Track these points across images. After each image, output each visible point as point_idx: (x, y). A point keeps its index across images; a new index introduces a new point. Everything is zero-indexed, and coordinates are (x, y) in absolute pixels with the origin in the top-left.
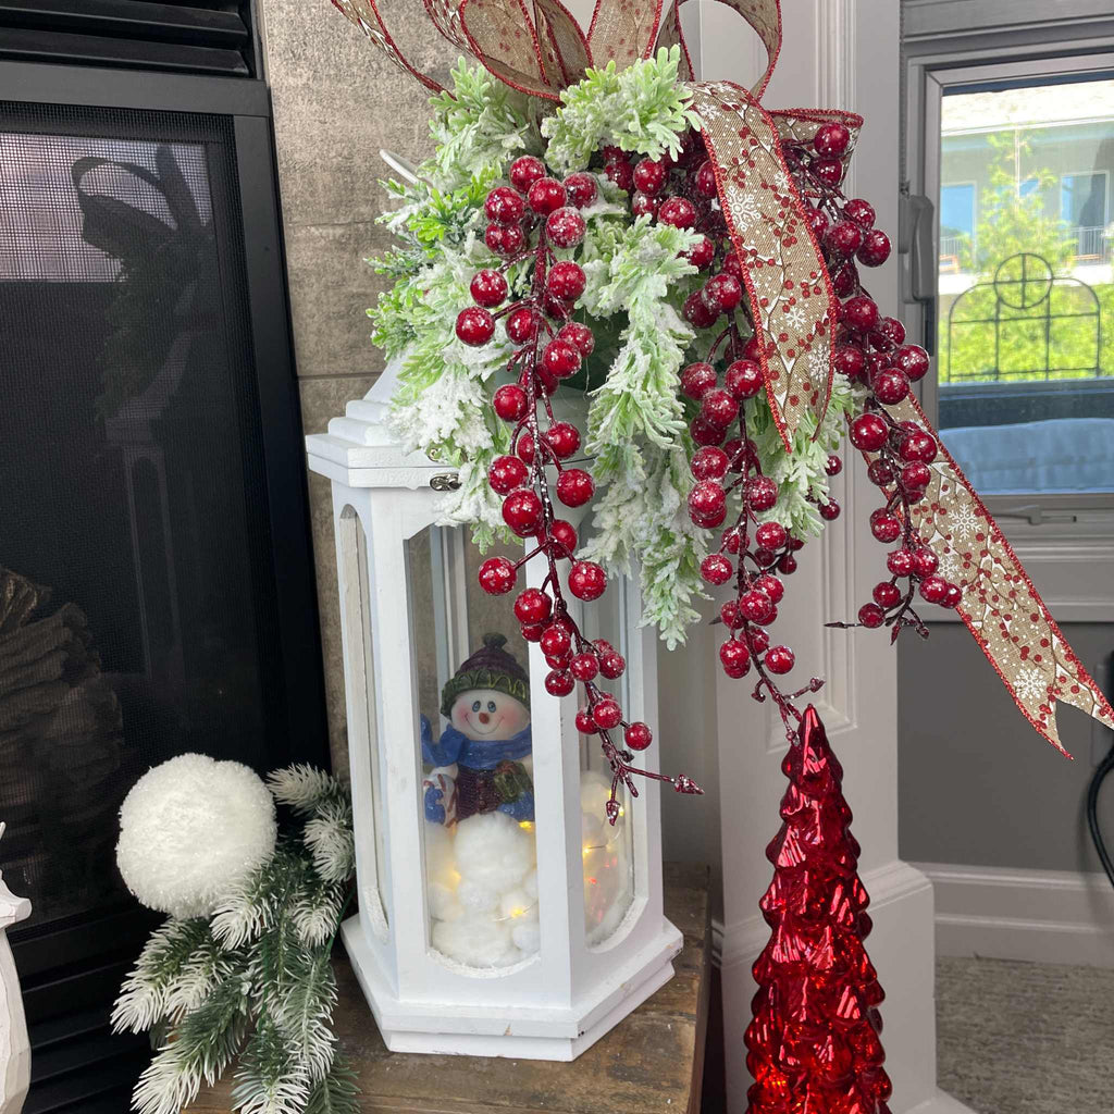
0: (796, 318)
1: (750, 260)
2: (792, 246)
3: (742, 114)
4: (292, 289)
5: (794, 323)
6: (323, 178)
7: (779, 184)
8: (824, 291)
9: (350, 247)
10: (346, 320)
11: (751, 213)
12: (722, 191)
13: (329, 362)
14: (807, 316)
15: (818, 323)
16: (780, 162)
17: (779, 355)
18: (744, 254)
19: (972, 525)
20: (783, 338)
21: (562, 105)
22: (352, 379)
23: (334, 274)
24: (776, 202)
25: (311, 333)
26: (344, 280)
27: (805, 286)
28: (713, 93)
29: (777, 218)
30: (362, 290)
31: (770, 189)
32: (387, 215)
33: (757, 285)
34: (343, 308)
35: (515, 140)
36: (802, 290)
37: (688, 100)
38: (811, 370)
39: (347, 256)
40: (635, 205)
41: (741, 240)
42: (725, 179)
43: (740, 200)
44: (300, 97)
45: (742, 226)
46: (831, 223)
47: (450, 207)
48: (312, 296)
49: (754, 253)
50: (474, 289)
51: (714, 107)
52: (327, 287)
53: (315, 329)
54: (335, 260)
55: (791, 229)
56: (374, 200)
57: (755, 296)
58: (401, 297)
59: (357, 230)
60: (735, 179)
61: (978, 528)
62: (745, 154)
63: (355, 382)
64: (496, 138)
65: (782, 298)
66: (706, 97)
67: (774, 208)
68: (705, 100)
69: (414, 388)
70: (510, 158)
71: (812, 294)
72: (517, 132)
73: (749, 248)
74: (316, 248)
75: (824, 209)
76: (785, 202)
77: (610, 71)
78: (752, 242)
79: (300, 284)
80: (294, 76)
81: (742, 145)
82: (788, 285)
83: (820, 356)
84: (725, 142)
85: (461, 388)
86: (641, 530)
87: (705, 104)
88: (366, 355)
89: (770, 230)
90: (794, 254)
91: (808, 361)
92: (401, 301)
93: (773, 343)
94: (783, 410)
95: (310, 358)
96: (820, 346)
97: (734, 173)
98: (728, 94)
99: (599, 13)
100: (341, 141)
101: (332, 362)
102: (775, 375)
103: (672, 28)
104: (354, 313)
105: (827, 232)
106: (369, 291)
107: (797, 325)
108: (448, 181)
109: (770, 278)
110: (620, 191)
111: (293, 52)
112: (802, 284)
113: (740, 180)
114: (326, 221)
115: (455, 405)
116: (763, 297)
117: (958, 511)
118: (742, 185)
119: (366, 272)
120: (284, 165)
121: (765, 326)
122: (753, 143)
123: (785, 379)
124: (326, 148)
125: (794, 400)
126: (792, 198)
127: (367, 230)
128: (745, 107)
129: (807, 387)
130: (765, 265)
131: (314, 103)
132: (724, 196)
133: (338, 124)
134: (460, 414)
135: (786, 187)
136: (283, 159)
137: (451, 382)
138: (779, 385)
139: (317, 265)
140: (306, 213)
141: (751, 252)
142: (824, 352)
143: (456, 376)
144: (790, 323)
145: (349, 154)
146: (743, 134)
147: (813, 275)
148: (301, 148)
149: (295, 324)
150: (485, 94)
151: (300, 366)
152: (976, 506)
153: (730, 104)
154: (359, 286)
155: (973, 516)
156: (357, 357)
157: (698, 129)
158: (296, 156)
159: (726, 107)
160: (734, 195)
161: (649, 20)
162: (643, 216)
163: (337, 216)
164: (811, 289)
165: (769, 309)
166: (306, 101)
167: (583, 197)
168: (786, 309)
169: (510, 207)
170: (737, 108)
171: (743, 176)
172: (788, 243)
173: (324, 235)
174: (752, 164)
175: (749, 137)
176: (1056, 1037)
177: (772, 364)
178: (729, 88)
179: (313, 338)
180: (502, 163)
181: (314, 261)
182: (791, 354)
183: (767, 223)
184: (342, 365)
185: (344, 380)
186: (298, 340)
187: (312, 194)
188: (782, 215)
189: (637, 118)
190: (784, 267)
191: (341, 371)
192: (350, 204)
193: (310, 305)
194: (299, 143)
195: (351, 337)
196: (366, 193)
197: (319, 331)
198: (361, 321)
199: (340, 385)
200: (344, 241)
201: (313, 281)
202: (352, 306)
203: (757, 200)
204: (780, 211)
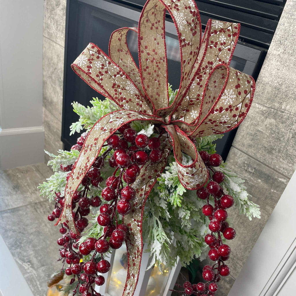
6: (269, 89)
9: (265, 115)
10: (252, 137)
13: (241, 146)
22: (245, 155)
23: (256, 121)
25: (241, 135)
26: (258, 124)
34: (253, 133)
39: (263, 117)
44: (275, 59)
48: (246, 125)
52: (252, 124)
53: (242, 135)
54: (259, 117)
56: (282, 103)
59: (271, 110)
63: (245, 156)
74: (255, 111)
80: (277, 50)
95: (237, 142)
100: (281, 78)
104: (256, 136)
106: (264, 132)
111: (280, 42)
114: (262, 103)
119: (266, 125)
124: (275, 79)
127: (274, 112)
131: (279, 62)
133: (283, 71)
136: (259, 78)
139: (252, 116)
140: (257, 98)
145: (282, 83)
148: (266, 77)
151: (234, 143)
154: (261, 129)
156: (250, 149)
158: (264, 79)
163: (266, 103)
166: (276, 60)
173: (259, 108)
179: (240, 137)
181: (252, 114)
184: (244, 149)
185: (243, 153)
187: (262, 93)
191: (243, 151)
192: (273, 101)
193: (244, 127)
194: (267, 74)
195: (251, 143)
196: (280, 99)
197: (243, 136)
198: (256, 140)
199: (241, 154)
200: (264, 112)
201: (249, 120)
202: (256, 133)
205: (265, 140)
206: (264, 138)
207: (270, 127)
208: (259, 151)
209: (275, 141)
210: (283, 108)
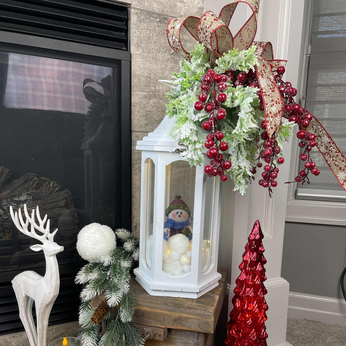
0: (274, 109)
1: (264, 94)
3: (263, 61)
4: (132, 107)
6: (143, 79)
7: (271, 78)
8: (281, 103)
9: (148, 98)
10: (145, 117)
14: (276, 108)
15: (279, 111)
16: (271, 73)
17: (269, 117)
18: (263, 92)
20: (270, 113)
23: (143, 105)
24: (270, 82)
26: (146, 106)
27: (276, 101)
29: (270, 85)
30: (150, 110)
31: (269, 79)
33: (265, 100)
34: (145, 114)
36: (276, 102)
38: (276, 122)
39: (147, 100)
41: (262, 89)
42: (259, 75)
44: (139, 57)
45: (262, 86)
47: (191, 80)
48: (137, 110)
49: (265, 92)
52: (141, 108)
54: (144, 101)
55: (274, 88)
56: (155, 86)
59: (150, 93)
60: (261, 75)
62: (264, 70)
64: (203, 64)
65: (271, 103)
67: (270, 83)
71: (278, 104)
72: (208, 63)
73: (264, 91)
74: (139, 97)
76: (272, 82)
78: (265, 90)
79: (134, 106)
80: (138, 51)
81: (263, 68)
82: (272, 101)
88: (150, 127)
89: (269, 88)
90: (274, 94)
91: (276, 119)
93: (268, 114)
94: (269, 130)
95: (135, 126)
96: (279, 116)
97: (261, 74)
100: (148, 69)
101: (141, 128)
102: (268, 121)
104: (147, 116)
106: (152, 110)
109: (268, 99)
110: (231, 81)
111: (138, 45)
114: (142, 90)
116: (266, 103)
118: (263, 77)
119: (151, 105)
120: (133, 75)
121: (267, 110)
122: (266, 68)
123: (270, 123)
124: (144, 71)
125: (272, 128)
127: (153, 94)
129: (275, 126)
130: (267, 95)
131: (142, 59)
132: (259, 79)
133: (148, 65)
135: (273, 79)
136: (133, 73)
138: (268, 124)
139: (139, 102)
140: (138, 88)
142: (279, 118)
144: (272, 110)
145: (150, 73)
146: (263, 66)
147: (278, 99)
148: (138, 71)
149: (132, 117)
151: (133, 128)
154: (149, 109)
156: (147, 127)
158: (136, 72)
160: (261, 79)
162: (238, 86)
163: (145, 89)
164: (278, 102)
165: (268, 106)
166: (140, 58)
168: (272, 106)
171: (263, 75)
172: (273, 91)
173: (142, 94)
174: (265, 73)
175: (265, 67)
176: (324, 340)
177: (267, 119)
179: (136, 121)
181: (138, 101)
182: (272, 117)
183: (268, 86)
184: (143, 129)
186: (132, 121)
187: (140, 83)
188: (272, 85)
190: (272, 97)
191: (143, 131)
192: (149, 86)
193: (136, 112)
194: (137, 69)
195: (146, 122)
196: (154, 84)
197: (138, 119)
198: (149, 118)
199: (142, 134)
200: (147, 96)
201: (138, 106)
202: (147, 114)
203: (266, 81)
204: (271, 84)
205: (155, 115)
206: (154, 114)
207: (155, 105)
208: (155, 126)
209: (162, 113)
210: (157, 89)
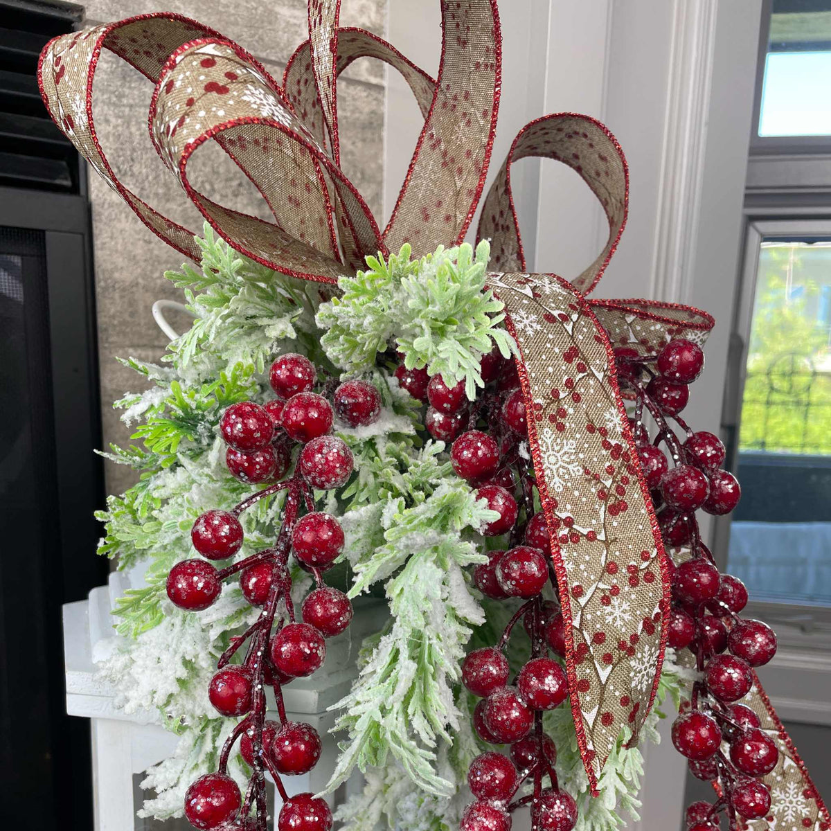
0: (617, 613)
1: (563, 531)
2: (621, 514)
3: (569, 328)
5: (614, 620)
7: (610, 426)
8: (658, 577)
11: (570, 467)
12: (534, 435)
14: (633, 611)
15: (647, 619)
16: (613, 395)
17: (591, 659)
18: (556, 524)
19: (799, 807)
20: (599, 638)
21: (340, 294)
24: (604, 452)
27: (633, 570)
28: (535, 295)
29: (603, 474)
31: (597, 433)
32: (129, 397)
33: (569, 567)
35: (283, 327)
36: (629, 575)
37: (498, 313)
38: (631, 679)
40: (429, 422)
41: (553, 505)
42: (540, 419)
43: (557, 448)
45: (556, 485)
46: (671, 466)
47: (194, 407)
49: (569, 522)
50: (196, 536)
51: (533, 317)
55: (621, 491)
57: (565, 582)
58: (137, 502)
60: (553, 419)
61: (805, 812)
62: (570, 384)
64: (260, 322)
65: (601, 586)
66: (525, 302)
67: (601, 460)
68: (523, 306)
69: (133, 626)
70: (276, 350)
71: (642, 582)
72: (288, 316)
73: (563, 515)
75: (662, 445)
76: (616, 451)
77: (405, 257)
78: (569, 507)
81: (566, 371)
82: (611, 568)
83: (645, 660)
84: (544, 367)
85: (188, 638)
86: (407, 811)
87: (523, 313)
89: (593, 490)
90: (622, 526)
91: (630, 669)
92: (135, 507)
93: (585, 644)
94: (592, 732)
96: (647, 648)
97: (552, 410)
98: (555, 296)
99: (416, 167)
102: (584, 685)
103: (501, 190)
105: (666, 478)
107: (619, 623)
108: (201, 367)
109: (587, 558)
110: (412, 400)
112: (629, 568)
113: (559, 420)
115: (178, 659)
116: (576, 584)
117: (784, 789)
118: (561, 428)
121: (576, 623)
122: (581, 368)
123: (597, 691)
125: (607, 719)
126: (625, 446)
128: (575, 317)
129: (625, 701)
130: (583, 540)
132: (536, 442)
134: (183, 673)
135: (619, 430)
137: (177, 628)
138: (588, 698)
141: (565, 520)
142: (651, 655)
143: (184, 620)
144: (610, 619)
146: (568, 357)
147: (645, 555)
150: (238, 273)
152: (806, 787)
153: (556, 313)
155: (801, 798)
157: (507, 356)
158: (116, 275)
159: (550, 318)
160: (549, 441)
161: (473, 182)
162: (434, 442)
163: (158, 337)
164: (641, 575)
165: (583, 601)
167: (359, 413)
168: (606, 601)
169: (252, 432)
170: (565, 318)
171: (563, 413)
172: (614, 510)
174: (577, 398)
175: (576, 361)
177: (582, 672)
178: (557, 288)
180: (265, 356)
182: (608, 659)
183: (589, 481)
188: (610, 470)
189: (427, 331)
190: (607, 544)
203: (579, 449)
204: (608, 464)
